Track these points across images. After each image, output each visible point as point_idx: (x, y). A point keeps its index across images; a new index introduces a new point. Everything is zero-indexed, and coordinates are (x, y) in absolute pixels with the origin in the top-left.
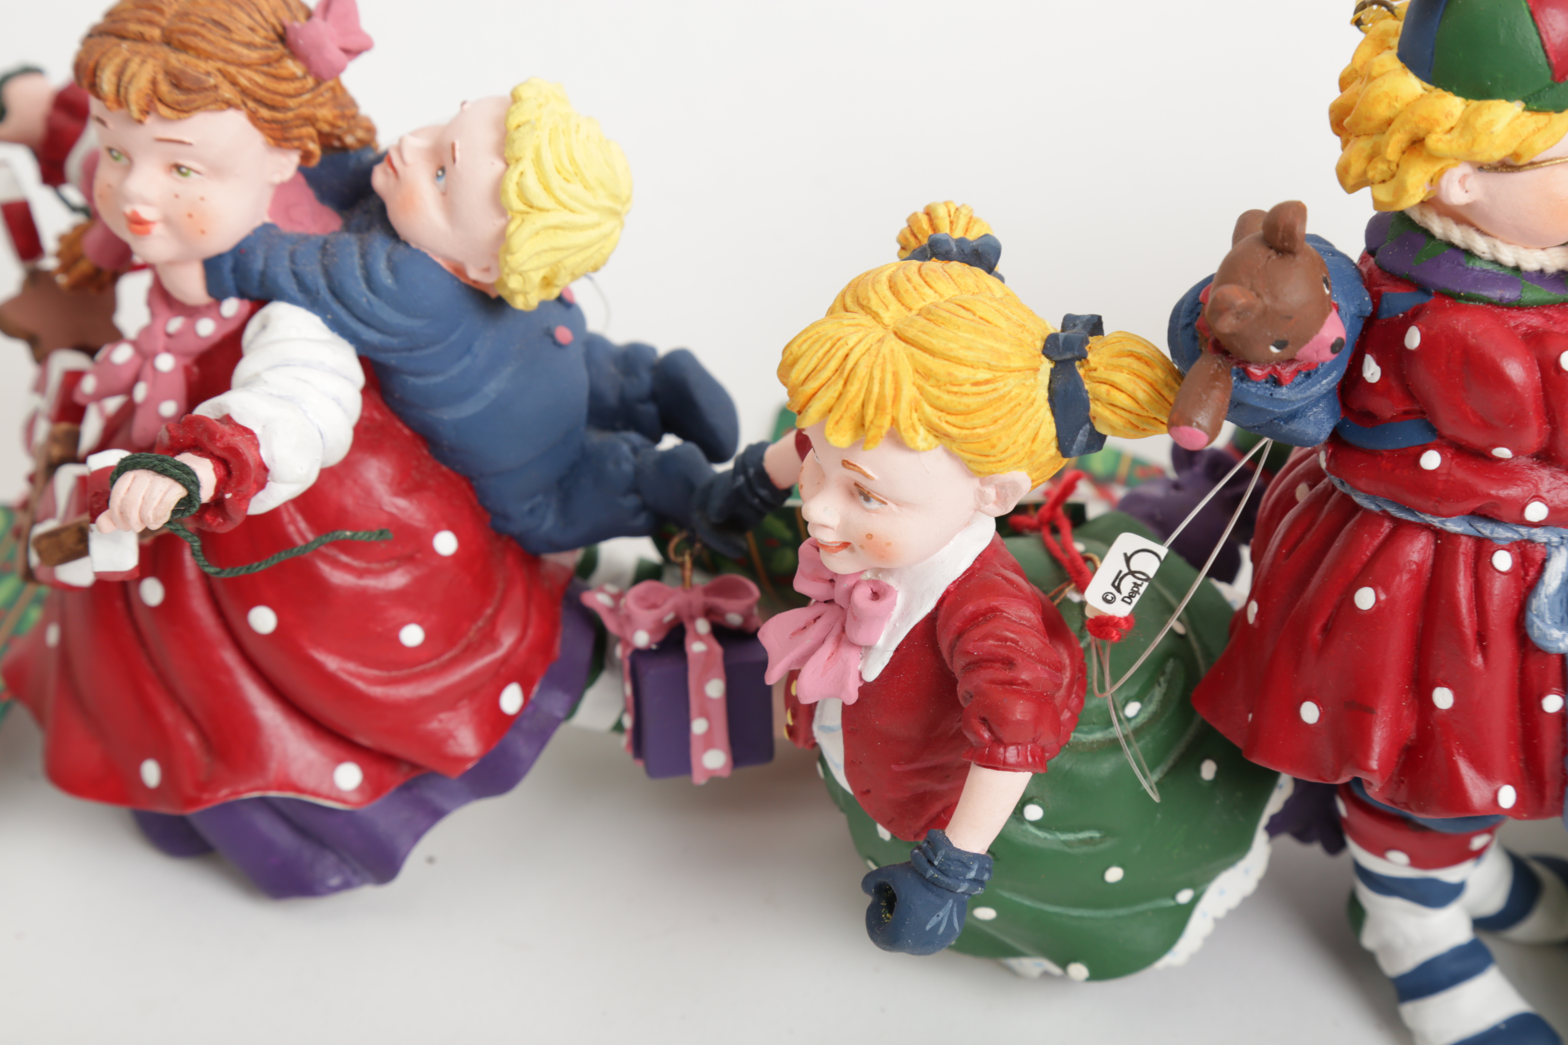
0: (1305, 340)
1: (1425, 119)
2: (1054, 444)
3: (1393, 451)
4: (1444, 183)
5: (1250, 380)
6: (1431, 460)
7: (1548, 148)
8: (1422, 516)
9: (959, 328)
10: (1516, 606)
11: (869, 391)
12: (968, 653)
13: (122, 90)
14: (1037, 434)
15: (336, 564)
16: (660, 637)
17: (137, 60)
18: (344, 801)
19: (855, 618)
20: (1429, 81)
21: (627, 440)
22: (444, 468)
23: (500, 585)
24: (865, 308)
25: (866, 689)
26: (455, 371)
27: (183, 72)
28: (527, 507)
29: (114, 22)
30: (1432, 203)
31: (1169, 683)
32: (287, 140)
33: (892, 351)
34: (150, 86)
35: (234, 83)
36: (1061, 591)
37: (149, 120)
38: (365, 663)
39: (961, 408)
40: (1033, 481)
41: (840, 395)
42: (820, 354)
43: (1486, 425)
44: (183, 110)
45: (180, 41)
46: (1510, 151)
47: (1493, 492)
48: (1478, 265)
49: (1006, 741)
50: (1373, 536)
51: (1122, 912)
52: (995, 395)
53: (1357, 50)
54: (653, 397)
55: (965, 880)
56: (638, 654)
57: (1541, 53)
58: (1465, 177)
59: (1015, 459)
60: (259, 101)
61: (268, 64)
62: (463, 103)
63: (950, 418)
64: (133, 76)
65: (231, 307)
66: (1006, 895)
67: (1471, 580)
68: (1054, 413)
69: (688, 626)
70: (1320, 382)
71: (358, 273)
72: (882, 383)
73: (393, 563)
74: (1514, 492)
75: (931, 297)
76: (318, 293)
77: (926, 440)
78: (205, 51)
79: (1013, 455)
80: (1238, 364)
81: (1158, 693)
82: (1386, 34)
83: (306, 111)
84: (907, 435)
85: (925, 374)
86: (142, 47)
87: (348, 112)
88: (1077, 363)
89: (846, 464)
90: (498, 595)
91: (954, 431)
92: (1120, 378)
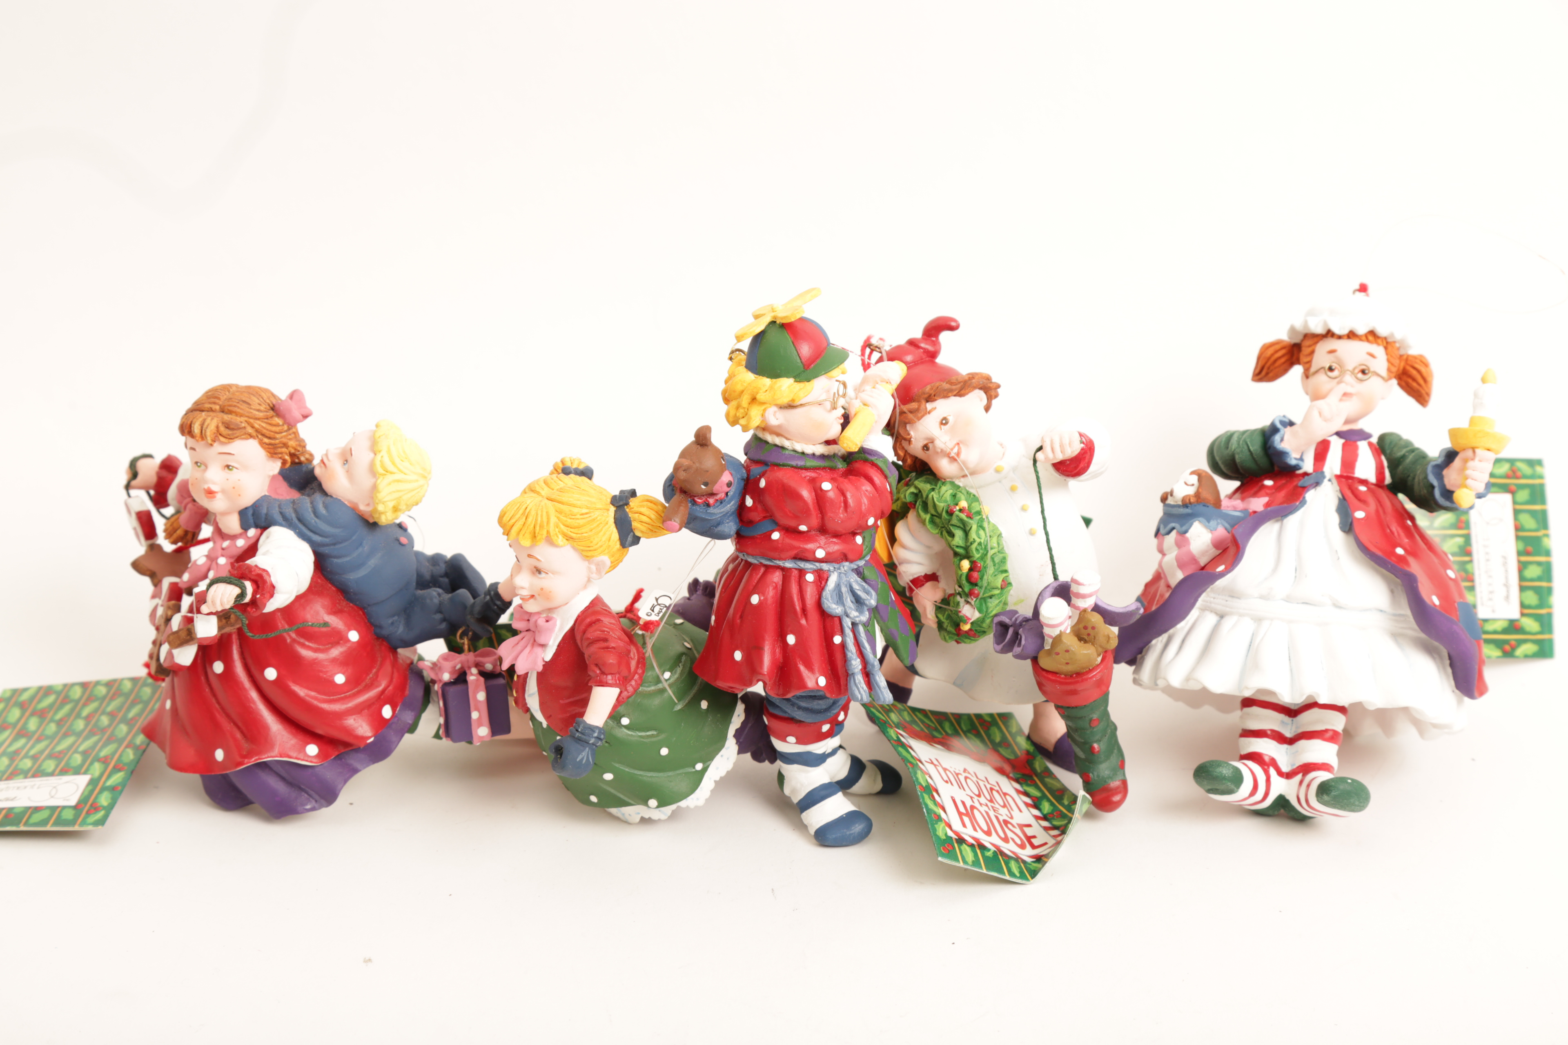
0: (715, 482)
1: (755, 388)
2: (618, 543)
3: (761, 535)
4: (767, 414)
5: (697, 505)
6: (776, 536)
7: (806, 396)
8: (775, 561)
9: (573, 493)
10: (817, 596)
11: (536, 520)
12: (588, 639)
13: (203, 431)
14: (610, 538)
15: (303, 646)
16: (455, 676)
17: (210, 418)
18: (311, 762)
19: (539, 631)
20: (757, 374)
21: (435, 591)
22: (351, 605)
23: (379, 659)
24: (532, 491)
25: (547, 665)
26: (355, 554)
27: (230, 422)
28: (390, 621)
29: (198, 405)
30: (765, 429)
31: (684, 666)
32: (276, 454)
33: (546, 504)
34: (216, 429)
35: (253, 427)
36: (634, 629)
37: (215, 444)
38: (319, 693)
39: (576, 524)
40: (612, 562)
41: (524, 523)
42: (515, 509)
43: (796, 517)
44: (230, 439)
45: (228, 410)
46: (790, 399)
47: (802, 546)
48: (787, 452)
49: (606, 672)
50: (757, 574)
51: (670, 774)
52: (590, 519)
53: (730, 368)
54: (446, 575)
55: (593, 737)
56: (446, 684)
57: (798, 357)
58: (775, 412)
59: (601, 549)
60: (263, 435)
61: (267, 419)
62: (354, 433)
63: (572, 530)
64: (208, 425)
65: (252, 532)
66: (617, 765)
67: (798, 587)
68: (617, 528)
69: (468, 672)
70: (727, 506)
71: (310, 510)
72: (542, 516)
73: (330, 645)
74: (810, 546)
75: (562, 485)
76: (292, 520)
77: (562, 541)
78: (239, 413)
79: (601, 546)
80: (690, 497)
81: (679, 670)
82: (741, 360)
83: (284, 440)
84: (554, 538)
85: (560, 512)
86: (211, 413)
87: (302, 444)
88: (626, 507)
89: (530, 556)
90: (379, 663)
91: (574, 535)
92: (643, 510)
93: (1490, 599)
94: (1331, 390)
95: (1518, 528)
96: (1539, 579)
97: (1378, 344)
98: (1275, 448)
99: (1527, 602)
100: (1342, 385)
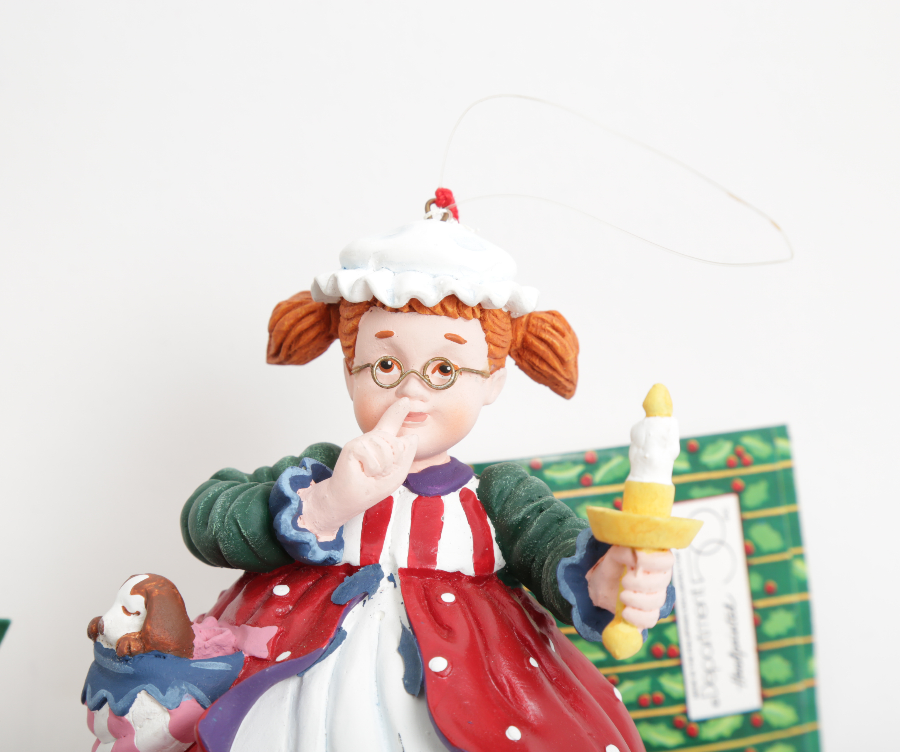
93: (710, 684)
94: (387, 407)
95: (749, 552)
96: (791, 633)
97: (467, 318)
98: (284, 536)
99: (771, 677)
100: (406, 400)
